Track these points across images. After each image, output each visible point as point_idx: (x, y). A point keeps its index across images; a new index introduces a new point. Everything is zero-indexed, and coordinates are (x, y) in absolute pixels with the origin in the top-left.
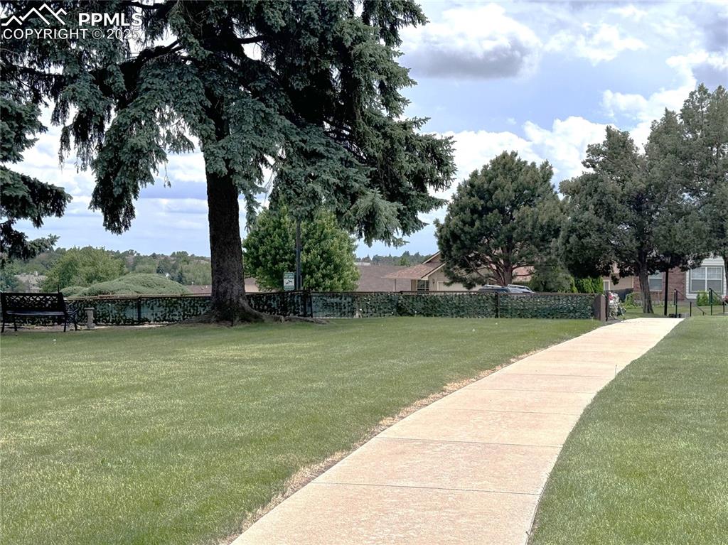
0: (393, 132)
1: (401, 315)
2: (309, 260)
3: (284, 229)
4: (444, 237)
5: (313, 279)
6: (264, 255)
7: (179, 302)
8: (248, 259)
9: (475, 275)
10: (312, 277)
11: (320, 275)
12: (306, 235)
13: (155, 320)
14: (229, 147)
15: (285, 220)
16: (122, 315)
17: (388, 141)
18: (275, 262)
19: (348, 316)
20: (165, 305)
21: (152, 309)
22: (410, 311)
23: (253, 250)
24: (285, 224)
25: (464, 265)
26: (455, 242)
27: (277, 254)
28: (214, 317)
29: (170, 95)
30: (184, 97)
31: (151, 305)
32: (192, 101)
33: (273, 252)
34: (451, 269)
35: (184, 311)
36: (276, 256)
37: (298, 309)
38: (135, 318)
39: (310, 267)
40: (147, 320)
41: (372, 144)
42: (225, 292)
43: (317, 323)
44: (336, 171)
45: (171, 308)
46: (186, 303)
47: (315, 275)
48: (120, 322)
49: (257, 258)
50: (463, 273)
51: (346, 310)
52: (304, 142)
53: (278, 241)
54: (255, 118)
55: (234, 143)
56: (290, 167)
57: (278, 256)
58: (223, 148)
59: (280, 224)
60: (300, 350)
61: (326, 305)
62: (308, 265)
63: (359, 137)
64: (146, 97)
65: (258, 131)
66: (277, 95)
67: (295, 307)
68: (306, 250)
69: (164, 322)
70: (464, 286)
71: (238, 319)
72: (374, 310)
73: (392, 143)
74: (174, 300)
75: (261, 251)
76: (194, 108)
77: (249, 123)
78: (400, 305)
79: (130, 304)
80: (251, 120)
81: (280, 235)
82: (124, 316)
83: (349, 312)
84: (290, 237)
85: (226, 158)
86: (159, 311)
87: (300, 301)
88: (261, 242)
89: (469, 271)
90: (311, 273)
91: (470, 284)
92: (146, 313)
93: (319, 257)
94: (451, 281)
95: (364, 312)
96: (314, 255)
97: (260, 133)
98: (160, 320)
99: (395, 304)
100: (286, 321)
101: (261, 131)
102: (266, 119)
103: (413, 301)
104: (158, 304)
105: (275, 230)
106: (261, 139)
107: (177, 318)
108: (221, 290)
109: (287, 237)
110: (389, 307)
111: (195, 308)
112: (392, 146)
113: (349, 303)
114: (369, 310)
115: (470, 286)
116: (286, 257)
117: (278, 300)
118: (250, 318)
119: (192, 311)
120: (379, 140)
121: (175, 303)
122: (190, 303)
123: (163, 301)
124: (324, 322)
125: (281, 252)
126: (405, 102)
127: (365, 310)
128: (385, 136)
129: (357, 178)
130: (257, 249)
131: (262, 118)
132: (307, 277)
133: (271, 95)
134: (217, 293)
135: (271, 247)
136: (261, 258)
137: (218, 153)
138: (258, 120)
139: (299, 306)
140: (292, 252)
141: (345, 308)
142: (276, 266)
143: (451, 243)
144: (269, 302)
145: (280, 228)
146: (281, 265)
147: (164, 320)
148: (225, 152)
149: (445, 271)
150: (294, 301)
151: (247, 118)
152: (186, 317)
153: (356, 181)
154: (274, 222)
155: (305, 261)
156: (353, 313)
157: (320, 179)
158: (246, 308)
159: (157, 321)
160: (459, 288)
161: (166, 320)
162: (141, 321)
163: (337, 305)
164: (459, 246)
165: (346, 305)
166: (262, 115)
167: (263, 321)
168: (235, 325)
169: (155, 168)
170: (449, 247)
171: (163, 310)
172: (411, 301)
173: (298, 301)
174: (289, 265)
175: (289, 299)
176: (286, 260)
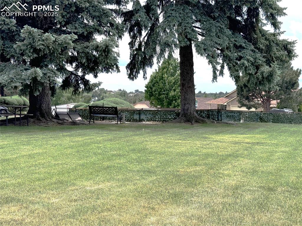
0: (269, 37)
1: (262, 122)
2: (175, 94)
3: (164, 80)
4: (240, 86)
5: (177, 103)
6: (155, 91)
7: (159, 112)
8: (147, 93)
9: (252, 103)
10: (176, 102)
11: (179, 101)
12: (174, 83)
13: (147, 120)
14: (205, 43)
15: (165, 76)
16: (132, 117)
17: (268, 42)
18: (160, 95)
19: (237, 122)
20: (152, 113)
21: (146, 115)
22: (266, 120)
23: (150, 89)
24: (165, 78)
25: (247, 98)
26: (245, 88)
27: (161, 91)
28: (182, 120)
29: (180, 19)
30: (186, 20)
31: (145, 113)
32: (189, 22)
33: (159, 90)
34: (242, 100)
35: (161, 117)
36: (160, 92)
37: (215, 118)
38: (138, 119)
39: (175, 97)
40: (143, 120)
41: (261, 43)
42: (188, 109)
43: (232, 124)
44: (251, 55)
45: (155, 115)
46: (162, 113)
47: (177, 101)
48: (131, 120)
49: (151, 93)
50: (246, 102)
51: (237, 119)
52: (236, 41)
53: (161, 85)
54: (216, 30)
55: (207, 41)
56: (231, 53)
57: (161, 92)
58: (203, 43)
59: (163, 77)
60: (246, 138)
61: (228, 116)
62: (175, 96)
63: (254, 40)
64: (170, 20)
65: (217, 36)
66: (223, 19)
67: (213, 117)
68: (173, 90)
69: (151, 121)
70: (246, 108)
71: (194, 121)
72: (249, 119)
73: (270, 42)
74: (156, 111)
75: (153, 89)
76: (190, 25)
77: (214, 32)
78: (261, 117)
79: (136, 112)
80: (215, 31)
81: (162, 83)
82: (133, 117)
83: (238, 120)
84: (167, 84)
85: (204, 48)
86: (149, 116)
87: (216, 114)
88: (153, 86)
89: (249, 101)
90: (175, 100)
91: (249, 107)
92: (143, 117)
93: (179, 93)
94: (241, 105)
95: (245, 120)
96: (177, 92)
97: (218, 37)
98: (149, 120)
99: (259, 117)
100: (217, 123)
101: (218, 36)
102: (221, 30)
103: (268, 116)
104: (149, 113)
105: (160, 80)
106: (219, 40)
107: (157, 120)
108: (186, 108)
109: (165, 84)
110: (256, 118)
111: (166, 115)
112: (270, 44)
113: (238, 115)
114: (247, 119)
115: (249, 108)
116: (165, 93)
117: (206, 113)
118: (200, 121)
119: (164, 117)
120: (263, 41)
121: (157, 113)
122: (164, 113)
123: (151, 112)
124: (235, 124)
125: (163, 90)
126: (281, 23)
127: (246, 119)
128: (266, 39)
129: (260, 59)
130: (151, 88)
131: (219, 30)
132: (174, 102)
133: (221, 19)
134: (184, 109)
135: (158, 88)
136: (153, 92)
137: (201, 46)
138: (218, 31)
139: (215, 116)
140: (167, 90)
141: (236, 118)
142: (160, 97)
143: (243, 88)
144: (201, 114)
145: (162, 79)
146: (162, 96)
147: (151, 120)
148: (204, 45)
149: (239, 101)
150: (213, 114)
151: (213, 30)
152: (161, 119)
153: (259, 60)
154: (160, 77)
155: (173, 95)
156: (240, 120)
157: (245, 58)
158: (197, 117)
159: (148, 121)
160: (244, 109)
161: (152, 121)
162: (141, 120)
163: (233, 116)
164: (247, 90)
165: (237, 116)
166: (219, 28)
167: (206, 123)
168: (194, 124)
169: (174, 52)
170: (242, 91)
171: (151, 115)
172: (266, 116)
173: (215, 114)
174: (166, 96)
175: (211, 113)
176: (164, 94)
